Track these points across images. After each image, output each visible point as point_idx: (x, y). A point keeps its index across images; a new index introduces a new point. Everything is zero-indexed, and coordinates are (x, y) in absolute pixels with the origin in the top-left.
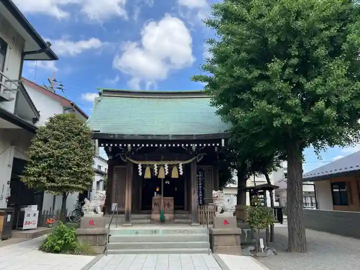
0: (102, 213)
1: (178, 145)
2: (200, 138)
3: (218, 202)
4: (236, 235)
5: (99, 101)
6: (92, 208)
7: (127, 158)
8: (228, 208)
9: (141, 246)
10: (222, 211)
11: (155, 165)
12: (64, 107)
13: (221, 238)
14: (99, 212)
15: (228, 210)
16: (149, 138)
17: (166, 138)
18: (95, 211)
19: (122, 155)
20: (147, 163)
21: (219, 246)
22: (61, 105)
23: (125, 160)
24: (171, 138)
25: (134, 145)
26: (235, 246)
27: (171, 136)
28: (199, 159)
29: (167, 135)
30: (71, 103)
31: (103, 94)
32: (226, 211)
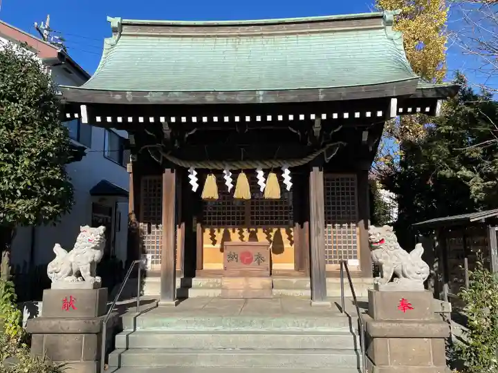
1: (280, 118)
2: (334, 97)
4: (433, 338)
7: (163, 154)
8: (411, 268)
11: (227, 171)
14: (88, 277)
16: (210, 100)
17: (249, 100)
18: (78, 275)
19: (152, 149)
20: (211, 165)
21: (390, 366)
23: (159, 159)
24: (261, 98)
25: (173, 120)
26: (433, 366)
27: (261, 93)
28: (328, 156)
29: (253, 92)
30: (59, 54)
31: (121, 31)
32: (405, 276)
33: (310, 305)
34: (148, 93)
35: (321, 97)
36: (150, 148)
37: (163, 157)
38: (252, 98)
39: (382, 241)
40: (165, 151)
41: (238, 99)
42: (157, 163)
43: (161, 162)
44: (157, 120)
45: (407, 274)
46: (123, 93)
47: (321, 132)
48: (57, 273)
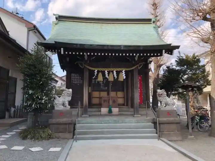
0: (69, 107)
1: (124, 55)
3: (162, 98)
5: (56, 24)
6: (61, 103)
7: (84, 65)
9: (102, 133)
11: (106, 72)
12: (28, 29)
14: (67, 106)
16: (105, 48)
18: (63, 105)
20: (100, 69)
21: (164, 132)
22: (26, 26)
24: (122, 48)
25: (89, 54)
26: (177, 132)
27: (122, 46)
28: (139, 67)
29: (120, 46)
30: (34, 26)
31: (59, 19)
32: (168, 105)
33: (134, 116)
34: (85, 45)
35: (142, 49)
36: (79, 63)
38: (119, 48)
39: (162, 94)
43: (83, 68)
44: (83, 54)
46: (77, 44)
47: (137, 59)
48: (56, 104)
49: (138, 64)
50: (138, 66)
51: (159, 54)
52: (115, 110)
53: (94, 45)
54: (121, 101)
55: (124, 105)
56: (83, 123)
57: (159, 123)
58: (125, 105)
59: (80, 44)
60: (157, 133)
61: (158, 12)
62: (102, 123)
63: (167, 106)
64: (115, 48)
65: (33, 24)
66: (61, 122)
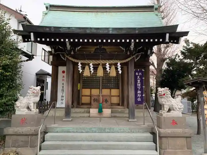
3: (165, 100)
4: (187, 137)
5: (46, 14)
8: (176, 106)
10: (169, 110)
12: (18, 20)
13: (170, 140)
14: (33, 109)
15: (176, 108)
16: (88, 31)
17: (105, 32)
18: (28, 108)
20: (87, 61)
21: (168, 150)
23: (65, 58)
24: (111, 32)
25: (72, 40)
26: (186, 150)
27: (111, 29)
28: (136, 59)
29: (107, 29)
30: (24, 17)
31: (50, 9)
32: (174, 110)
33: (128, 121)
34: (60, 28)
35: (137, 32)
36: (61, 54)
37: (67, 58)
38: (107, 31)
39: (164, 94)
40: (67, 55)
41: (100, 32)
42: (64, 60)
43: (65, 60)
45: (175, 109)
46: (50, 27)
47: (134, 48)
48: (18, 107)
49: (134, 54)
50: (134, 58)
51: (161, 40)
52: (107, 112)
53: (74, 29)
54: (115, 100)
55: (119, 105)
56: (57, 132)
57: (159, 136)
58: (121, 104)
59: (54, 27)
60: (156, 150)
61: (161, 2)
62: (82, 132)
63: (172, 111)
64: (101, 32)
65: (22, 15)
66: (20, 132)
